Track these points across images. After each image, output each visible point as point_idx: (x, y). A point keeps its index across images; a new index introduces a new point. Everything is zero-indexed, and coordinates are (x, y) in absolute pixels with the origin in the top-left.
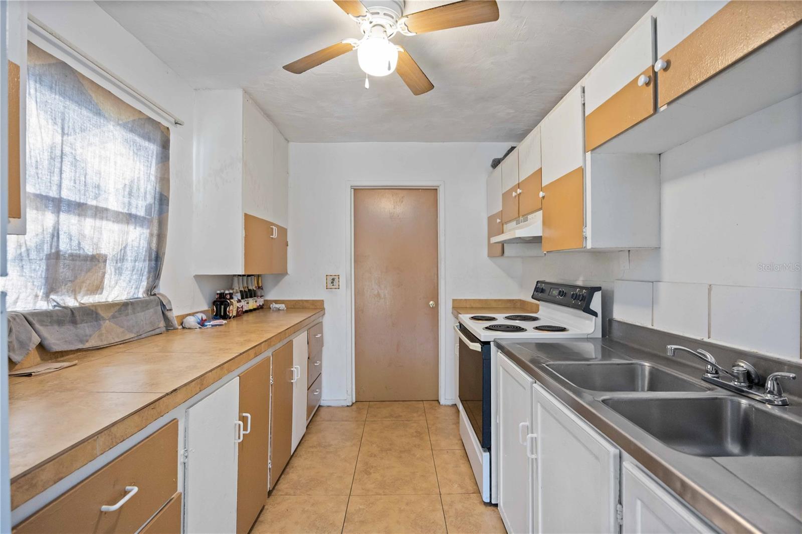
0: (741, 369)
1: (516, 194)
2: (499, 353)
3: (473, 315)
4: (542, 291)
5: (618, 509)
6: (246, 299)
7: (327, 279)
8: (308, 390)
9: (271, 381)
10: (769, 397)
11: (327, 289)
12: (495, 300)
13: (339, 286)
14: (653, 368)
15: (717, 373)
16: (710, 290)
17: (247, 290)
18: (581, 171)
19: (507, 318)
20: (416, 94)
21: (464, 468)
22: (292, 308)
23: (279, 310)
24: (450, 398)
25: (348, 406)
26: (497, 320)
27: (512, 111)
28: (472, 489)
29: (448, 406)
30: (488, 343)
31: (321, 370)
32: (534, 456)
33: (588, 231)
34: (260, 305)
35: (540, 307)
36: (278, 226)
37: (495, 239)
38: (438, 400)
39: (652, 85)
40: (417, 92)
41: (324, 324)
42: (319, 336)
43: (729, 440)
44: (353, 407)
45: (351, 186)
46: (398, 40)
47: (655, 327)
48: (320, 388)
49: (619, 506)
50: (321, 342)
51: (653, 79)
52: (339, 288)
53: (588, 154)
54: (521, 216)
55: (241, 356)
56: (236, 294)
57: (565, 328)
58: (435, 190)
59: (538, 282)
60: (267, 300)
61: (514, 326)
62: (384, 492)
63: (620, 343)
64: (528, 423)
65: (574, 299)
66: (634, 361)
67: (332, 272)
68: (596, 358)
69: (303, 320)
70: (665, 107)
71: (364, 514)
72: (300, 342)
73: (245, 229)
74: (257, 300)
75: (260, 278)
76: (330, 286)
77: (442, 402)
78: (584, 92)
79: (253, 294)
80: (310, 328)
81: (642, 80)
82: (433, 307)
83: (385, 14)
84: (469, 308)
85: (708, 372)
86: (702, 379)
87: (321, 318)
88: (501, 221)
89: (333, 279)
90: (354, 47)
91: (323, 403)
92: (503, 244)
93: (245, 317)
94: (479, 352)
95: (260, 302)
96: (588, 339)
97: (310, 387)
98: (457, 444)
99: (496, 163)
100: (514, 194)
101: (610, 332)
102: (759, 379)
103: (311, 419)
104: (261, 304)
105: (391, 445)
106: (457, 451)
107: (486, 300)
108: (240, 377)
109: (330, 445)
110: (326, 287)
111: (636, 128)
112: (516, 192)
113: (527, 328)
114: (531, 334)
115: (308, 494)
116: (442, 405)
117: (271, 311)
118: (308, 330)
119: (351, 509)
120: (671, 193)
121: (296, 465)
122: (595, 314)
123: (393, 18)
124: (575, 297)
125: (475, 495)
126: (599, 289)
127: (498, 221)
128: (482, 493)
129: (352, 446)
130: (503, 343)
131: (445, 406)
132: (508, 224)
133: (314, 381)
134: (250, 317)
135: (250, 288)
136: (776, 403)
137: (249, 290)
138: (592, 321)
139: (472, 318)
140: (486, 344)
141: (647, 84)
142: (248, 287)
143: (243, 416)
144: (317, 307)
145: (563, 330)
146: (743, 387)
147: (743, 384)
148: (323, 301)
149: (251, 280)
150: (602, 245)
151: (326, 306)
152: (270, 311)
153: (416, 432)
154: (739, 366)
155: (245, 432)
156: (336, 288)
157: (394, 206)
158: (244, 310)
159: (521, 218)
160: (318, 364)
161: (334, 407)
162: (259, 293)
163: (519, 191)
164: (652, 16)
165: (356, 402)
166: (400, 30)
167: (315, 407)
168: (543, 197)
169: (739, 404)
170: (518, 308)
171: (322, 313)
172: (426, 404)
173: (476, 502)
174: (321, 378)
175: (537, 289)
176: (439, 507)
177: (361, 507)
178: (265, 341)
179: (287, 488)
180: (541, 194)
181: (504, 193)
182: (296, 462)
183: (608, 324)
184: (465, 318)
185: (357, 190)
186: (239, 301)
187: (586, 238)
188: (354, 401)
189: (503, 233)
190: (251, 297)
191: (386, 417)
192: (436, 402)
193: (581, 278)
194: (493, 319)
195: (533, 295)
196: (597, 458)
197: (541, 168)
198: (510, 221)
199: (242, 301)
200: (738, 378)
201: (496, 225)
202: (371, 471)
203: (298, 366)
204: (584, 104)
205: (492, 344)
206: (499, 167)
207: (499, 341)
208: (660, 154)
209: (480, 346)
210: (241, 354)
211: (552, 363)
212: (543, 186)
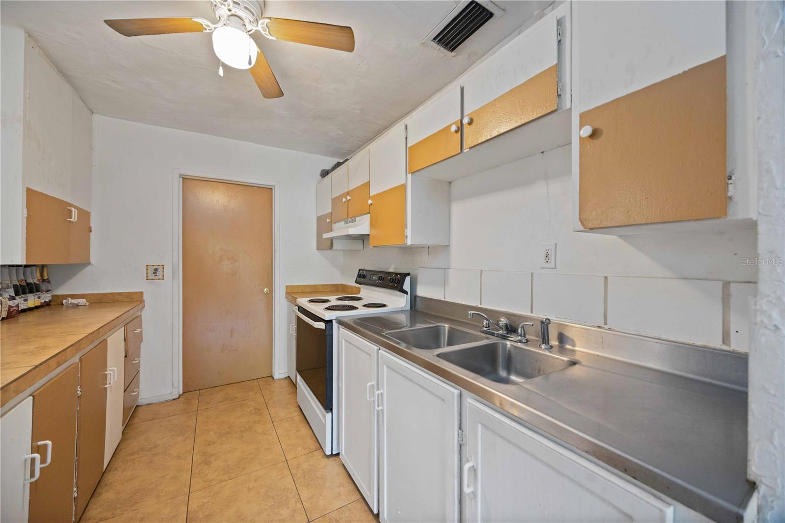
0: (503, 323)
1: (345, 200)
2: (341, 329)
3: (310, 299)
4: (364, 277)
5: (460, 434)
6: (23, 296)
7: (147, 270)
8: (124, 391)
9: (79, 392)
10: (520, 338)
11: (147, 279)
12: (323, 285)
13: (163, 276)
14: (450, 327)
15: (489, 327)
16: (481, 274)
17: (25, 284)
18: (403, 187)
19: (338, 299)
20: (265, 97)
21: (305, 431)
22: (97, 303)
23: (77, 305)
24: (284, 372)
25: (174, 399)
26: (330, 301)
27: (341, 133)
28: (314, 447)
29: (282, 379)
30: (331, 321)
31: (139, 367)
32: (380, 408)
33: (409, 232)
34: (45, 301)
35: (361, 290)
36: (79, 208)
37: (326, 236)
38: (272, 376)
39: (460, 132)
40: (267, 95)
41: (143, 317)
42: (138, 331)
43: (501, 369)
44: (180, 399)
45: (180, 175)
46: (256, 37)
47: (446, 300)
48: (138, 387)
49: (460, 431)
50: (140, 338)
51: (460, 129)
52: (163, 279)
53: (409, 176)
54: (350, 218)
55: (38, 369)
56: (7, 290)
57: (385, 305)
58: (270, 190)
59: (360, 270)
60: (56, 295)
61: (348, 306)
62: (229, 477)
63: (423, 312)
64: (373, 382)
65: (391, 283)
66: (438, 324)
67: (156, 262)
68: (407, 326)
69: (120, 316)
70: (468, 150)
71: (209, 507)
72: (115, 342)
73: (28, 207)
74: (41, 295)
75: (45, 268)
76: (151, 276)
77: (276, 377)
78: (406, 129)
79: (35, 288)
80: (128, 323)
81: (454, 128)
82: (267, 293)
83: (245, 7)
84: (300, 292)
85: (484, 327)
86: (481, 332)
87: (139, 311)
88: (331, 221)
89: (156, 270)
90: (206, 29)
91: (141, 402)
92: (331, 240)
93: (22, 318)
94: (323, 329)
95: (46, 297)
96: (402, 311)
97: (127, 389)
98: (295, 411)
99: (325, 174)
100: (344, 200)
101: (415, 305)
102: (511, 328)
103: (127, 423)
104: (47, 300)
105: (230, 427)
106: (296, 417)
107: (315, 286)
108: (34, 397)
109: (156, 446)
110: (146, 278)
111: (446, 161)
112: (346, 198)
113: (358, 307)
114: (362, 312)
115: (133, 510)
116: (276, 380)
117: (64, 308)
118: (125, 326)
119: (193, 506)
120: (457, 209)
121: (110, 481)
122: (406, 293)
123: (254, 15)
124: (392, 281)
125: (317, 451)
126: (408, 274)
127: (328, 220)
128: (325, 447)
129: (185, 440)
130: (346, 320)
131: (279, 379)
132: (336, 224)
133: (131, 381)
134: (31, 317)
135: (30, 281)
136: (523, 341)
137: (28, 284)
138: (404, 297)
139: (310, 300)
140: (329, 322)
141: (457, 132)
142: (26, 281)
143: (38, 446)
144: (135, 299)
145: (384, 306)
146: (504, 333)
147: (504, 332)
148: (142, 293)
149: (31, 273)
150: (418, 242)
151: (145, 298)
152: (62, 307)
153: (254, 409)
154: (501, 321)
155: (43, 465)
156: (159, 279)
157: (229, 199)
158: (20, 309)
159: (349, 219)
160: (137, 361)
161: (155, 404)
162: (44, 287)
163: (349, 198)
164: (460, 85)
165: (183, 393)
166: (261, 30)
167: (133, 407)
168: (371, 204)
169: (506, 345)
170: (340, 291)
171: (141, 306)
172: (261, 382)
173: (319, 457)
174: (139, 374)
175: (359, 276)
176: (287, 472)
177: (204, 501)
178: (72, 345)
179: (100, 513)
180: (370, 202)
181: (334, 198)
182: (110, 478)
183: (414, 299)
184: (304, 302)
185: (185, 179)
186: (12, 298)
187: (407, 237)
188: (181, 392)
189: (332, 230)
190: (31, 292)
191: (220, 402)
192: (270, 378)
193: (393, 267)
194: (327, 301)
195: (356, 281)
196: (443, 400)
197: (369, 181)
198: (339, 221)
199: (17, 297)
200: (502, 329)
201: (324, 224)
202: (211, 460)
203: (114, 368)
204: (406, 138)
205: (334, 322)
206: (329, 177)
207: (341, 319)
208: (450, 182)
209: (324, 324)
210: (36, 367)
211: (389, 332)
212: (371, 195)
